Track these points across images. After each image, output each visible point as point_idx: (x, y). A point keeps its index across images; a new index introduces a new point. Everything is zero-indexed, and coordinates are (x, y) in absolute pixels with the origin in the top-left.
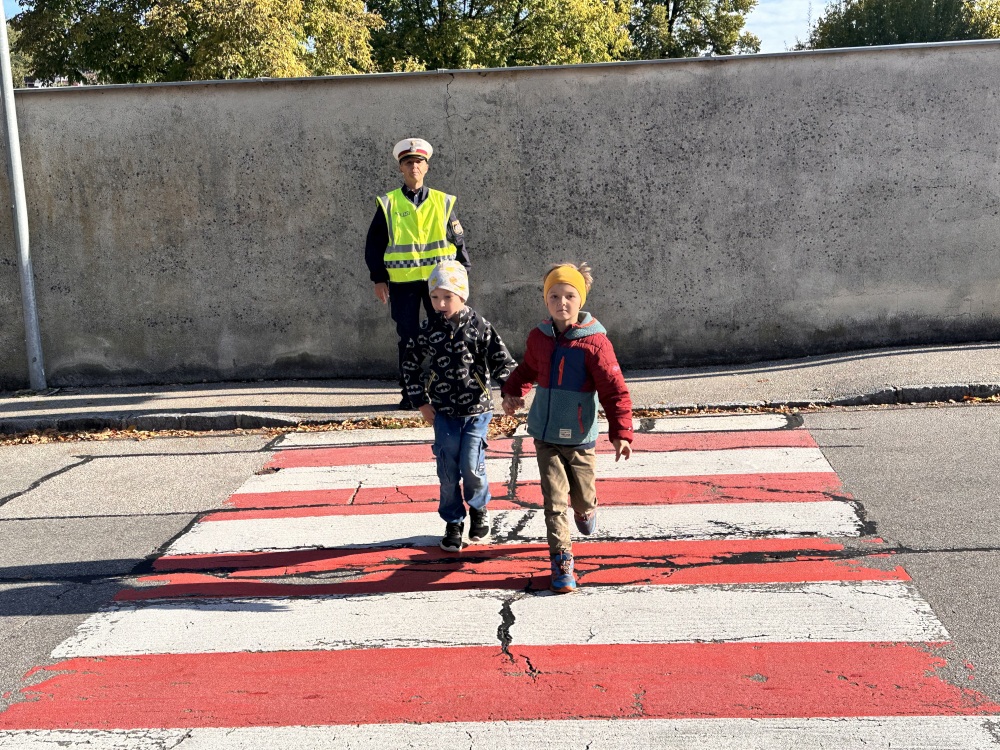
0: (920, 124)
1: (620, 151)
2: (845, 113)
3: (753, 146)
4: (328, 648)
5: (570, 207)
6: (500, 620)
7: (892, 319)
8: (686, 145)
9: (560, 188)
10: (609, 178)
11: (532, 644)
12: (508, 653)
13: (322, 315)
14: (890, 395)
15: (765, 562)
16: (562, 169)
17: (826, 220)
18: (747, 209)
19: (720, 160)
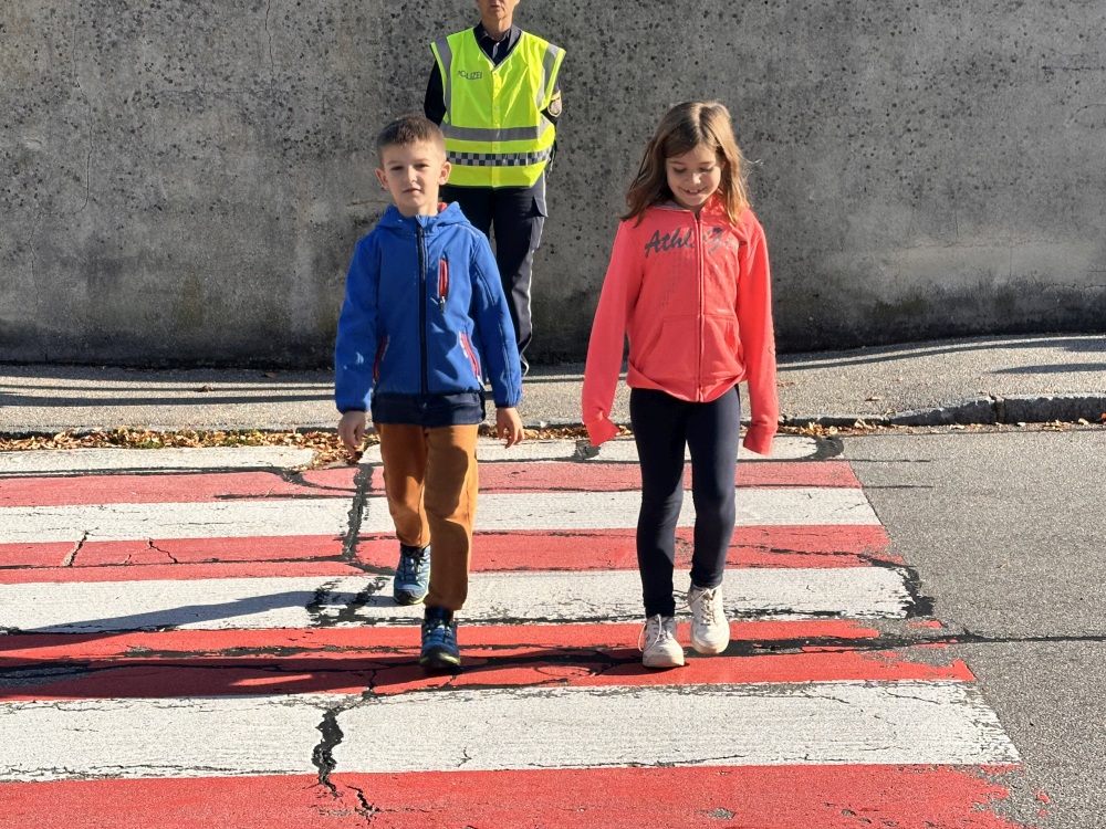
4: (27, 778)
6: (318, 738)
7: (1000, 289)
11: (368, 770)
12: (328, 784)
13: (21, 250)
14: (984, 409)
15: (753, 655)
16: (456, 10)
17: (898, 117)
18: (769, 92)
19: (725, 8)
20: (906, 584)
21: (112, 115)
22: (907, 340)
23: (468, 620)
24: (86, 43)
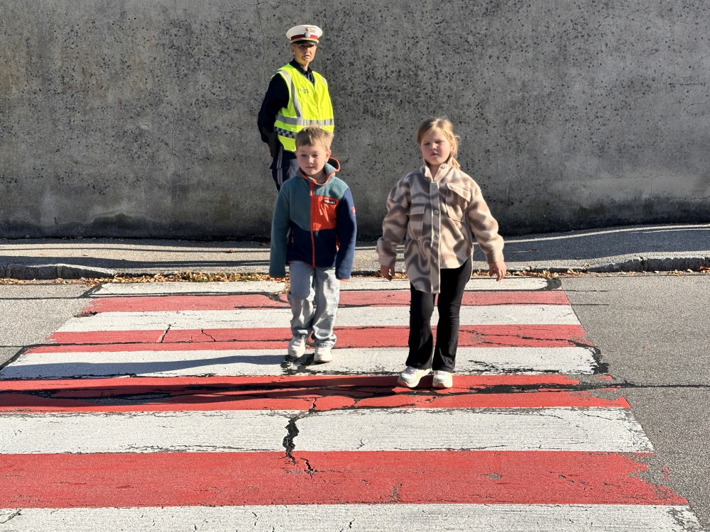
0: (676, 28)
1: (412, 41)
2: (611, 16)
3: (529, 41)
4: (138, 451)
5: (367, 91)
6: (286, 433)
7: (646, 200)
8: (471, 38)
9: (358, 73)
10: (402, 65)
11: (311, 450)
12: (291, 457)
13: (138, 181)
14: (637, 264)
15: (512, 393)
16: (360, 56)
17: (591, 110)
18: (523, 98)
19: (500, 53)
20: (594, 356)
21: (184, 112)
22: (596, 227)
23: (363, 373)
24: (172, 75)
